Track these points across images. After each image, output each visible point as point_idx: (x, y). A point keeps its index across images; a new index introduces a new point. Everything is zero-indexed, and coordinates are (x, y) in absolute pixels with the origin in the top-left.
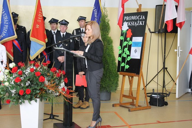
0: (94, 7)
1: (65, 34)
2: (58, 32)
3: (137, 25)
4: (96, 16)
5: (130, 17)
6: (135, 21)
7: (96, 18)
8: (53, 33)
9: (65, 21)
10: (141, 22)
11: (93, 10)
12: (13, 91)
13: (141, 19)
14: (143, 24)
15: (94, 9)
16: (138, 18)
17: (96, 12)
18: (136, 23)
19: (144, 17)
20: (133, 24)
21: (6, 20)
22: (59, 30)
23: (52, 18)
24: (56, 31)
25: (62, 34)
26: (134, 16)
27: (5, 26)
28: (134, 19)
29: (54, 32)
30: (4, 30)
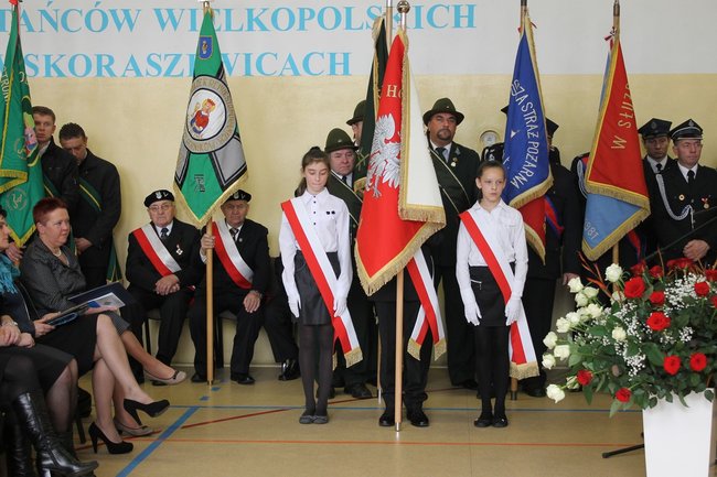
1: (694, 169)
2: (672, 164)
8: (655, 170)
9: (695, 125)
12: (636, 361)
21: (531, 123)
22: (674, 157)
23: (654, 120)
24: (664, 163)
25: (685, 171)
27: (531, 145)
29: (659, 166)
30: (529, 159)
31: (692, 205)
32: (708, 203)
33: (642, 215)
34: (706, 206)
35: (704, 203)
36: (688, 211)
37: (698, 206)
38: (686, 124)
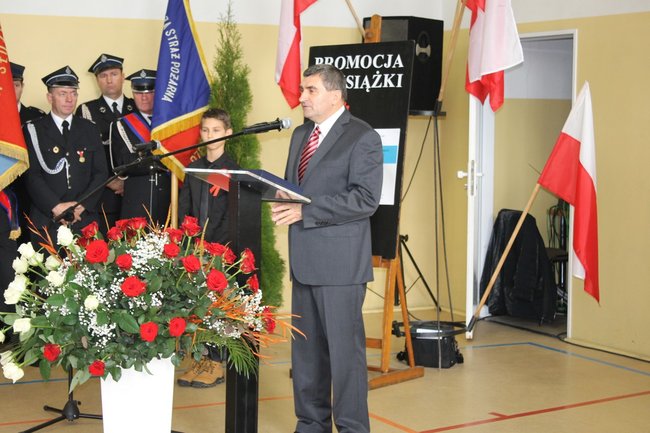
0: (166, 22)
1: (69, 119)
3: (374, 86)
4: (177, 53)
5: (341, 61)
6: (361, 72)
7: (177, 60)
10: (386, 76)
11: (164, 32)
12: (105, 330)
13: (387, 65)
14: (399, 85)
15: (168, 29)
16: (373, 62)
17: (175, 37)
18: (366, 79)
19: (399, 58)
20: (354, 83)
26: (357, 57)
28: (357, 66)
31: (67, 158)
32: (84, 156)
33: (20, 169)
34: (82, 160)
35: (79, 156)
36: (63, 164)
37: (73, 160)
38: (63, 71)
